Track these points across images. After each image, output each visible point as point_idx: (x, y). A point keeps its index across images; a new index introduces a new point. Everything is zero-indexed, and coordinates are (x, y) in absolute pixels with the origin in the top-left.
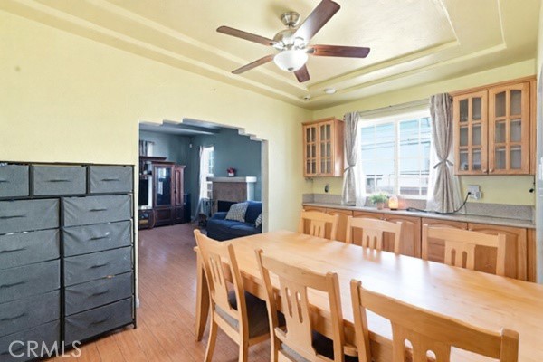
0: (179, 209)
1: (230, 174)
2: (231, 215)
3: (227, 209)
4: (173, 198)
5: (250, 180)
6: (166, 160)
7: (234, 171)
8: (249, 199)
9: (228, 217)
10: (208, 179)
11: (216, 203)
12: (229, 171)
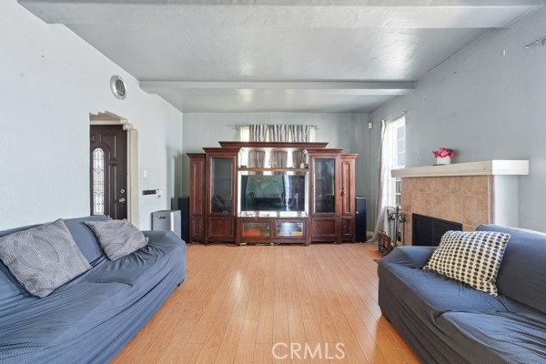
0: (348, 220)
1: (440, 160)
2: (444, 256)
3: (435, 242)
4: (338, 202)
5: (502, 167)
6: (327, 147)
7: (451, 153)
8: (499, 221)
9: (432, 264)
10: (394, 173)
11: (410, 218)
12: (437, 154)
